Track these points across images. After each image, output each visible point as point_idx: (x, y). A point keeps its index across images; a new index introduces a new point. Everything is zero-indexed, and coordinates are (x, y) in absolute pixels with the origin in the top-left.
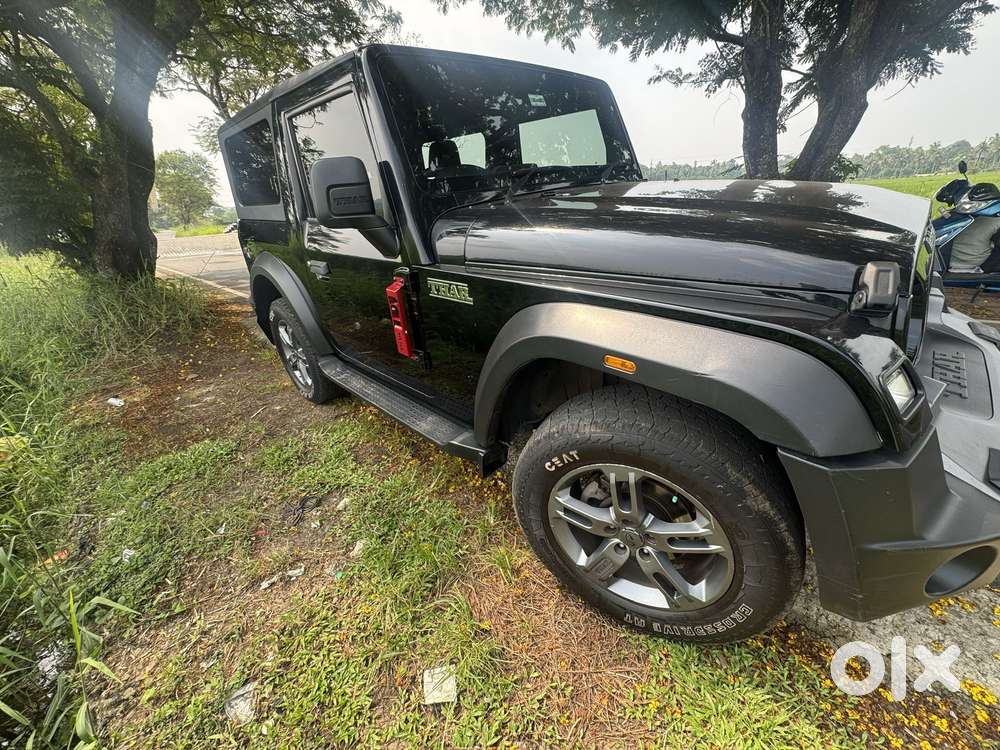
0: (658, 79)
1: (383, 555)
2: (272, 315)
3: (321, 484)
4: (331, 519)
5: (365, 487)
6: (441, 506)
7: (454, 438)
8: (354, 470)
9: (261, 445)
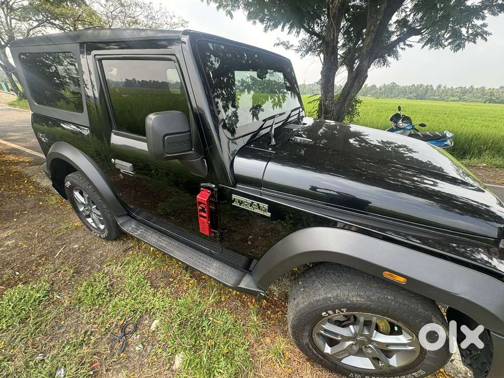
0: (278, 44)
1: (197, 364)
2: (68, 184)
3: (133, 311)
4: (149, 340)
5: (166, 307)
6: (222, 314)
7: (239, 282)
8: (154, 295)
9: (73, 283)
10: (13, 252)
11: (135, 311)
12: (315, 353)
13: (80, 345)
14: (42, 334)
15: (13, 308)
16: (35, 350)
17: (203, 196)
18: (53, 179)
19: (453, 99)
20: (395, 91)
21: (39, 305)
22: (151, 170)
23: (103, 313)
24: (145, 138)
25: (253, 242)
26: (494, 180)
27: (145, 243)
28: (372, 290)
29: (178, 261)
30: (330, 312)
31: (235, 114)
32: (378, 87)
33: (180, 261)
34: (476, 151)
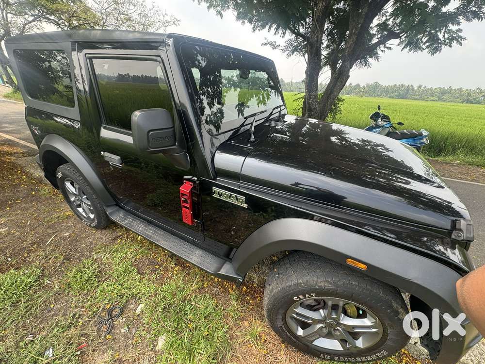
0: (266, 44)
1: (179, 345)
2: (60, 175)
3: (120, 296)
4: (134, 323)
5: (151, 293)
6: (204, 299)
7: (220, 269)
8: (140, 281)
9: (63, 269)
10: (6, 239)
11: (121, 296)
12: (289, 335)
13: (68, 327)
14: (33, 317)
15: (5, 292)
16: (26, 332)
17: (186, 188)
18: (45, 170)
19: (432, 98)
20: (378, 90)
21: (30, 289)
22: (141, 163)
23: (91, 297)
24: (131, 132)
25: (236, 232)
26: (466, 177)
27: (133, 232)
28: (338, 276)
29: (164, 249)
30: (301, 297)
31: (221, 111)
32: (362, 86)
33: (166, 250)
34: (451, 149)
